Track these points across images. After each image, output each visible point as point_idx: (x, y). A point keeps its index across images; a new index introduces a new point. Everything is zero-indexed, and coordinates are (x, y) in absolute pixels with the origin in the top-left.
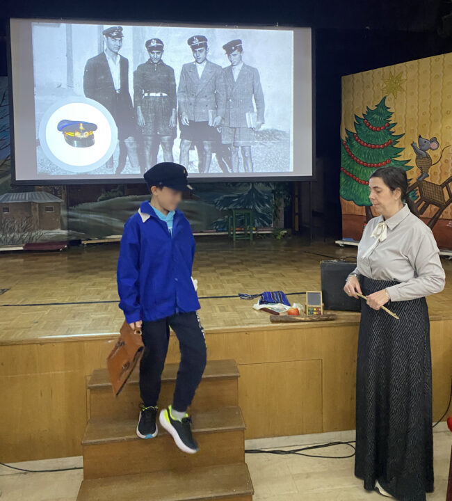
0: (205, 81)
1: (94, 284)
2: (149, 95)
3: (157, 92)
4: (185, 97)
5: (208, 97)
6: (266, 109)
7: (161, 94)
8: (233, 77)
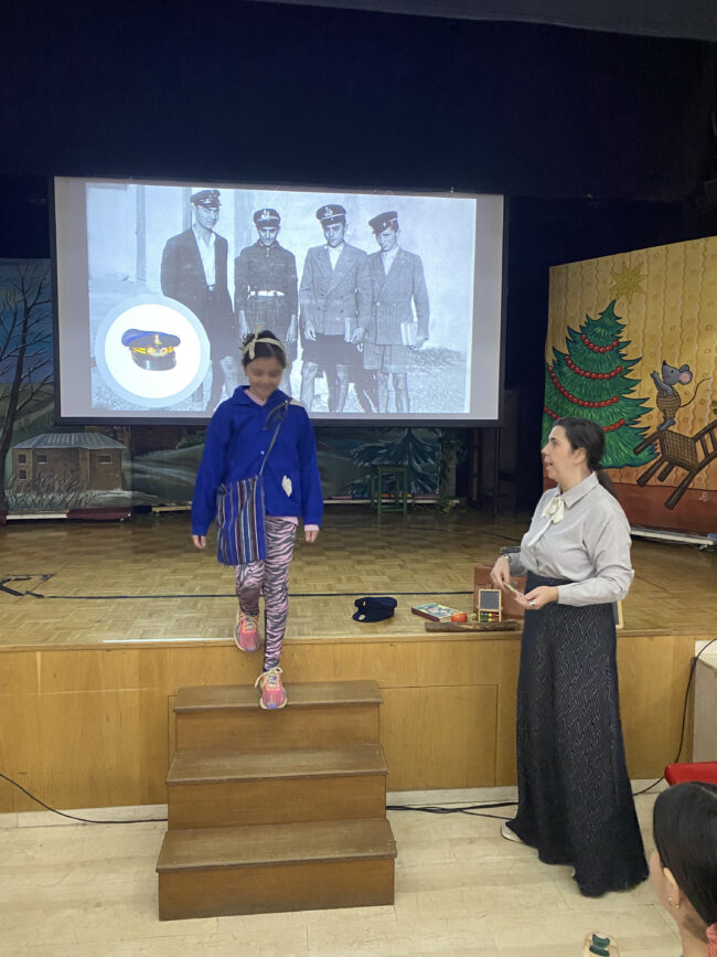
0: (341, 274)
1: (174, 572)
2: (257, 294)
3: (269, 290)
4: (311, 298)
5: (345, 298)
6: (431, 317)
7: (275, 294)
8: (383, 269)
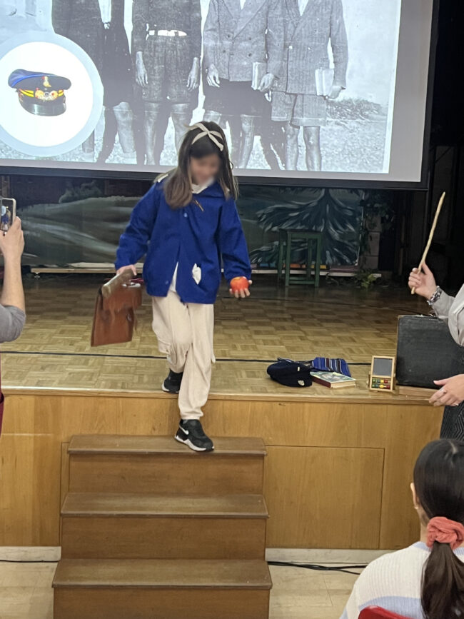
3: (169, 30)
4: (216, 39)
7: (177, 33)
